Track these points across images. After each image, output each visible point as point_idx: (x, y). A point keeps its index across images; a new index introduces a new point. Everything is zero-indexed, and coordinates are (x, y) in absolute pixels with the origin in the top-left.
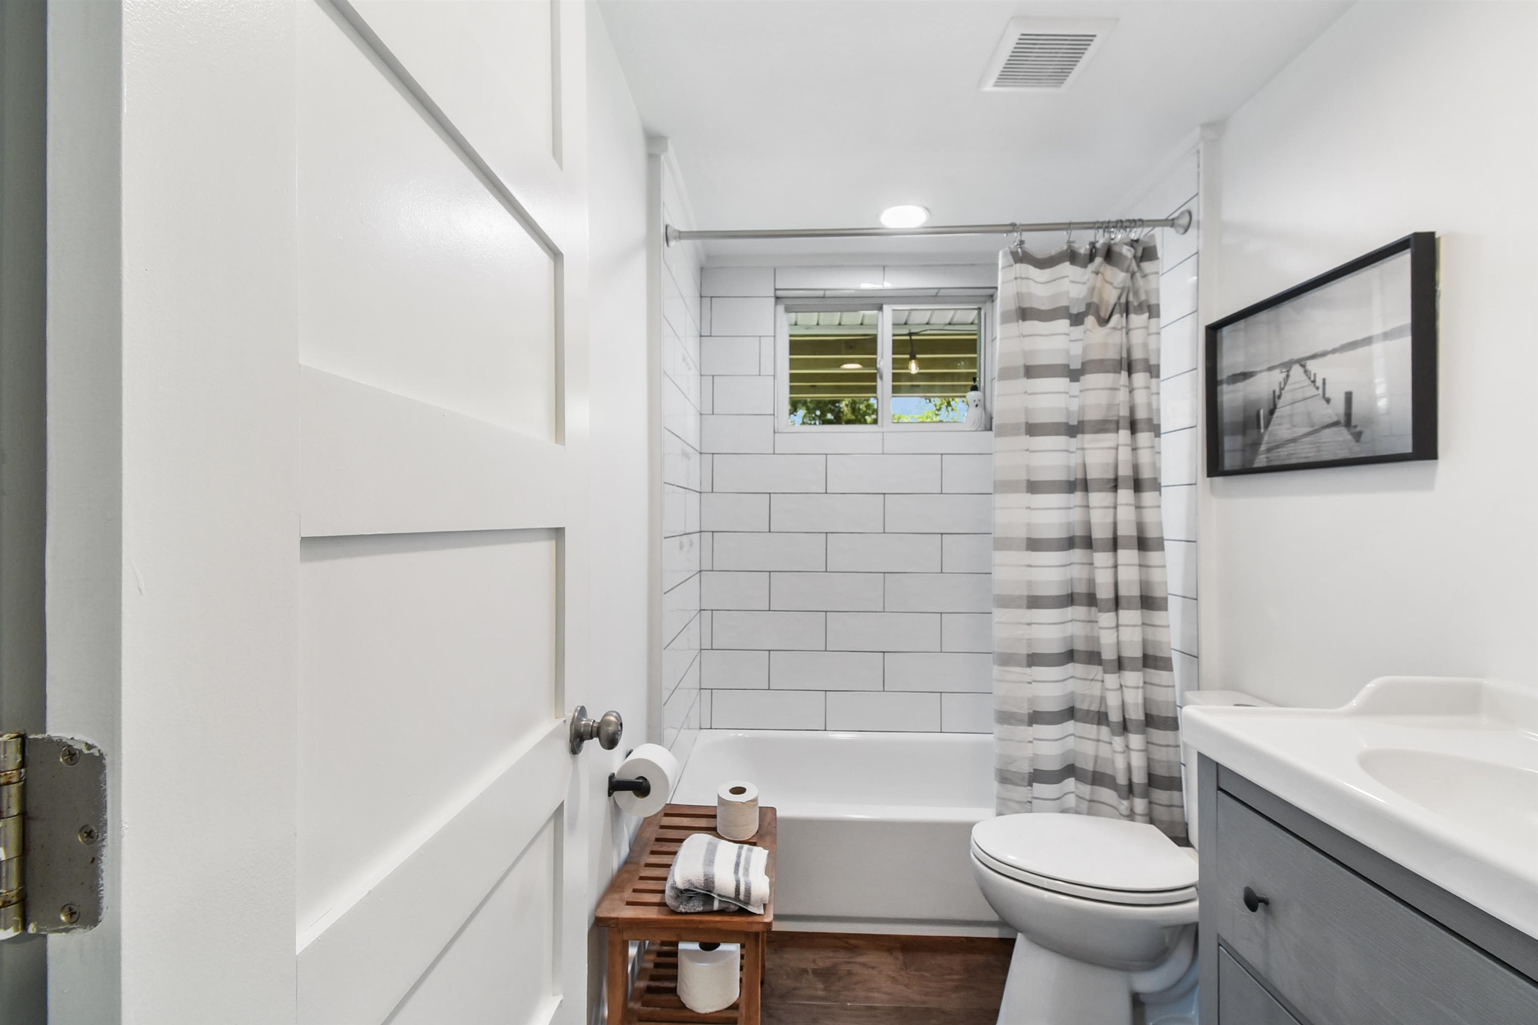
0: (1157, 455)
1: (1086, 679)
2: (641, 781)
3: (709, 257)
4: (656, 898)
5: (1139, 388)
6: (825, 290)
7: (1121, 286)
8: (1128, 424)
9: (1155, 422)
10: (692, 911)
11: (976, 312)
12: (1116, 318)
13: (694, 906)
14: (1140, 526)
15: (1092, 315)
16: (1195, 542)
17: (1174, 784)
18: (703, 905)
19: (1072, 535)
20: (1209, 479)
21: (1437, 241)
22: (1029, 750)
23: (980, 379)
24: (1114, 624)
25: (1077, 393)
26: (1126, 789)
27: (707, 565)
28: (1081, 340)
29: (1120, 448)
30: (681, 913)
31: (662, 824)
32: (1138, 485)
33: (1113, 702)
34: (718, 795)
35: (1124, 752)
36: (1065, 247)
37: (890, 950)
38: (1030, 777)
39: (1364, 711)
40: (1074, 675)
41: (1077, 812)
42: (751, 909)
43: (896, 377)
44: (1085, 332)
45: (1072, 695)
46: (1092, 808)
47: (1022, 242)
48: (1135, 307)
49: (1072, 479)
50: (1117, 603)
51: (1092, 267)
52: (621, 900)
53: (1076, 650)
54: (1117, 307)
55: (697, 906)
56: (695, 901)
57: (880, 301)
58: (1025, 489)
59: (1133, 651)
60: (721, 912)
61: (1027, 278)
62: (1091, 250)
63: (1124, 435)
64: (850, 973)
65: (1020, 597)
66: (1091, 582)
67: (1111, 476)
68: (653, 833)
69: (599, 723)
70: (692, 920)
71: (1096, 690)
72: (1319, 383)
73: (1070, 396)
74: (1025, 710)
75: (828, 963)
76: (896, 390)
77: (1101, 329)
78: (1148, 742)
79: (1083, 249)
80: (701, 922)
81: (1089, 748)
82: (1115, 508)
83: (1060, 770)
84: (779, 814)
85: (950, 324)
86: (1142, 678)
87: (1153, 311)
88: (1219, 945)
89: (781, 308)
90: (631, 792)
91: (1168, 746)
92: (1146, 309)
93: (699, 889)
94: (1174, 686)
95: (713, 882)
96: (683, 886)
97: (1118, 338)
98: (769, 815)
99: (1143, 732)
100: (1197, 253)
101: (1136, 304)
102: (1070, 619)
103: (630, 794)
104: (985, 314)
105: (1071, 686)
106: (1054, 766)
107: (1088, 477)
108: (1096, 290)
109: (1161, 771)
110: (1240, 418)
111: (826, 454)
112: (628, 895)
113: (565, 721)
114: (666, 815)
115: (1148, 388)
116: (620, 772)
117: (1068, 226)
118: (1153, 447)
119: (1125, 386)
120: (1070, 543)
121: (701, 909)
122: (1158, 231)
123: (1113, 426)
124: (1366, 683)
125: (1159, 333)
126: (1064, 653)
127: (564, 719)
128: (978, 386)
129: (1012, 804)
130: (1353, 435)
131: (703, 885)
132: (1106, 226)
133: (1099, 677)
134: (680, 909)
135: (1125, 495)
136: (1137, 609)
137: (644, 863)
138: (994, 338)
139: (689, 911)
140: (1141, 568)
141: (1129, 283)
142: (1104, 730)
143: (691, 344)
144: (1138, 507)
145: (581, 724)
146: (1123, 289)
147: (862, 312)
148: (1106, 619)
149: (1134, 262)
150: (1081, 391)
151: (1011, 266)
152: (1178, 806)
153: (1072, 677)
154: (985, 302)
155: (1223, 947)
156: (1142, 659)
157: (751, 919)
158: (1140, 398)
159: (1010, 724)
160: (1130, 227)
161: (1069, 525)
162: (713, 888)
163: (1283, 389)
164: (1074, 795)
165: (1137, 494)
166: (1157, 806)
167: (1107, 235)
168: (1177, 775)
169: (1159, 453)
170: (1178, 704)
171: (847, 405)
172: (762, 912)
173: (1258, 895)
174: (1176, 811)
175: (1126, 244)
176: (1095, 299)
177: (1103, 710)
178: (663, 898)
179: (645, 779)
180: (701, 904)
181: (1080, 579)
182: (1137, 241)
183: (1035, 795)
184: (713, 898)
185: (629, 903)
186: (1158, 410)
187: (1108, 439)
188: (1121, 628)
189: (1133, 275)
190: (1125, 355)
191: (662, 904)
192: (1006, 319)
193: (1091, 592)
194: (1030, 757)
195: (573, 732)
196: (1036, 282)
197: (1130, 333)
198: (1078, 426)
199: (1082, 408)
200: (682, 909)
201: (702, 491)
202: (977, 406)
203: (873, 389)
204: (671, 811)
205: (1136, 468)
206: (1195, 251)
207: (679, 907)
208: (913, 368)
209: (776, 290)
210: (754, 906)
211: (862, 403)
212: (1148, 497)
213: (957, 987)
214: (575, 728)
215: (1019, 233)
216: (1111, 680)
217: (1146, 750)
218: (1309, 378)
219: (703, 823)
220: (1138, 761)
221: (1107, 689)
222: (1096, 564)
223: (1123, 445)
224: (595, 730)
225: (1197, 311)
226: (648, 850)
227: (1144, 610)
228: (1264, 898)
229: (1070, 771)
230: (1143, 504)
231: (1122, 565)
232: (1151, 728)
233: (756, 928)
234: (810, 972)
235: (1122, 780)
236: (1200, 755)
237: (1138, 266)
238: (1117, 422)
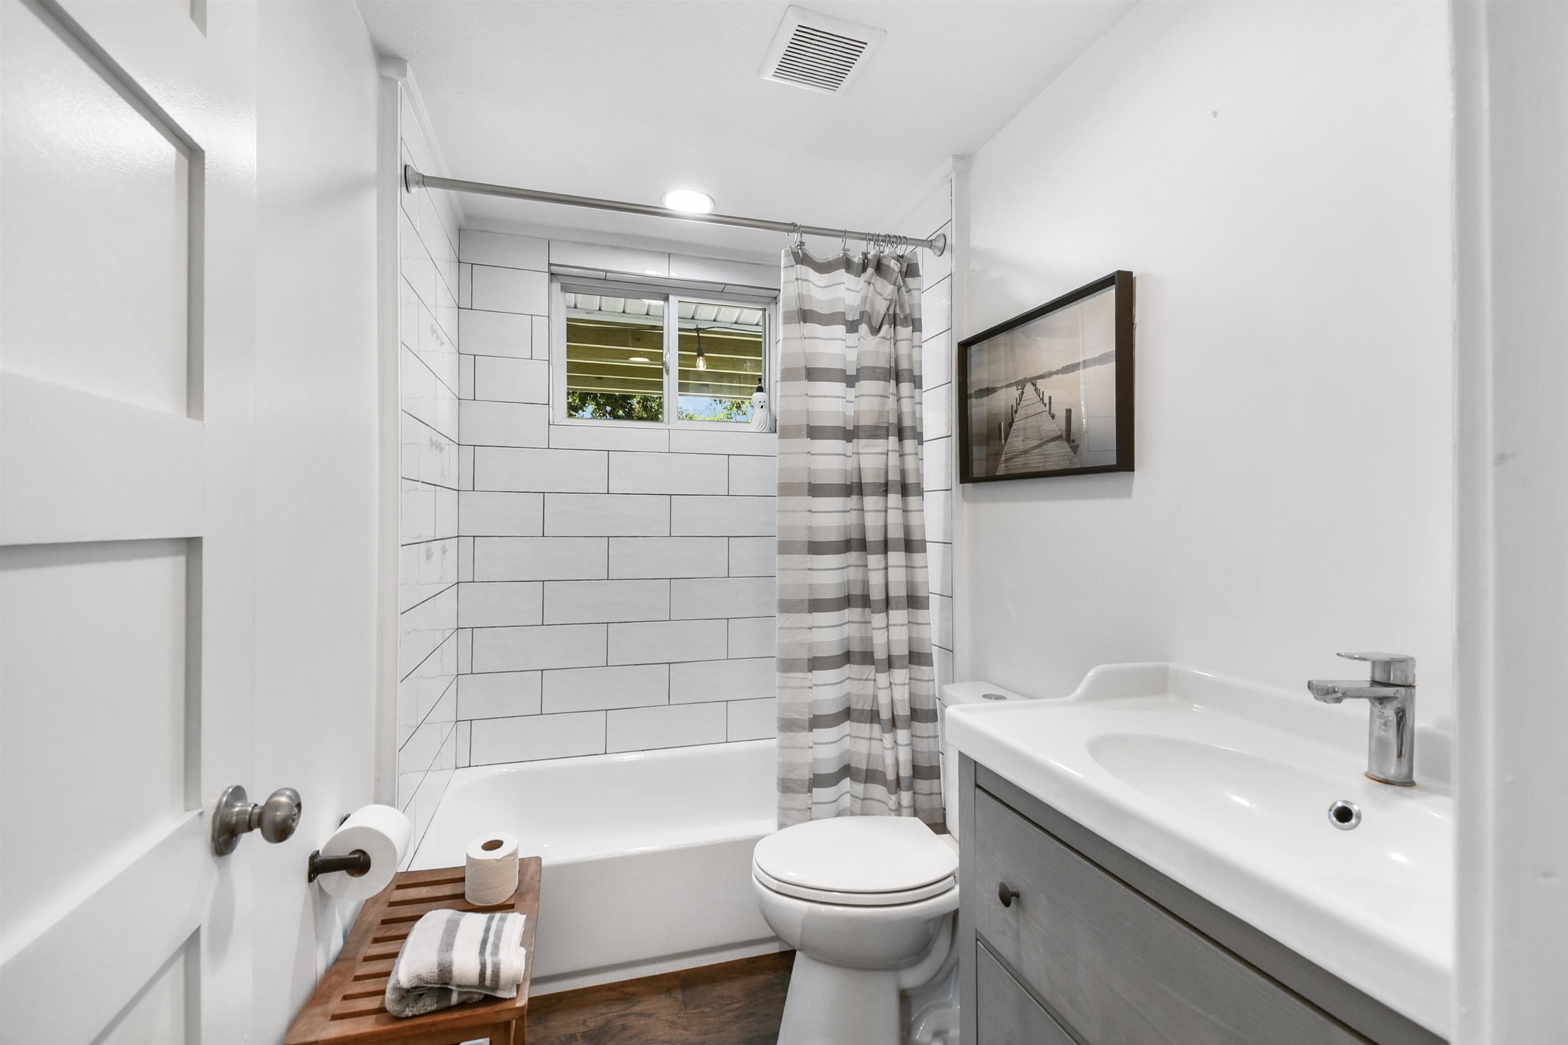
0: (921, 461)
1: (861, 680)
2: (357, 856)
3: (468, 217)
4: (372, 1003)
5: (904, 397)
6: (606, 271)
7: (889, 298)
8: (896, 431)
9: (919, 430)
10: (422, 1012)
11: (761, 313)
12: (885, 327)
13: (425, 1005)
14: (907, 529)
15: (865, 323)
16: (951, 543)
17: (933, 773)
18: (437, 1002)
19: (848, 538)
20: (961, 485)
21: (1134, 279)
22: (809, 756)
23: (765, 380)
24: (884, 625)
25: (853, 399)
26: (894, 784)
27: (466, 576)
28: (856, 347)
29: (889, 453)
30: (407, 1018)
31: (393, 900)
32: (905, 490)
33: (884, 699)
34: (467, 855)
35: (893, 748)
36: (841, 255)
37: (668, 990)
38: (810, 783)
39: (1087, 698)
40: (851, 676)
41: (852, 814)
42: (500, 994)
43: (683, 374)
44: (859, 339)
45: (848, 695)
46: (864, 808)
47: (802, 244)
48: (901, 319)
49: (849, 483)
50: (887, 604)
51: (864, 277)
52: (324, 1014)
53: (852, 651)
54: (887, 318)
55: (429, 1004)
56: (427, 999)
57: (666, 291)
58: (806, 492)
59: (901, 650)
60: (462, 1005)
61: (808, 281)
62: (864, 260)
63: (893, 440)
64: (624, 1028)
65: (802, 601)
66: (866, 583)
67: (883, 481)
68: (377, 915)
69: (262, 808)
70: (422, 1024)
71: (869, 689)
72: (1046, 400)
73: (847, 401)
74: (806, 716)
75: (600, 1021)
76: (683, 388)
77: (873, 337)
78: (912, 736)
79: (857, 259)
80: (434, 1024)
81: (862, 747)
82: (886, 511)
83: (835, 773)
84: (544, 863)
85: (736, 323)
86: (908, 675)
87: (916, 325)
88: (977, 940)
89: (556, 287)
90: (344, 872)
91: (929, 737)
92: (910, 322)
93: (431, 983)
94: (934, 680)
95: (450, 972)
96: (410, 984)
97: (887, 347)
98: (533, 868)
99: (909, 727)
100: (951, 274)
101: (902, 317)
102: (847, 621)
103: (342, 875)
104: (769, 315)
105: (847, 687)
106: (831, 768)
107: (863, 482)
108: (868, 300)
109: (923, 762)
110: (984, 430)
111: (608, 451)
112: (336, 1005)
113: (201, 814)
114: (399, 887)
115: (912, 397)
116: (327, 847)
117: (843, 234)
118: (917, 454)
119: (893, 394)
120: (846, 546)
121: (434, 1007)
122: (919, 250)
123: (884, 432)
124: (1087, 672)
125: (921, 347)
126: (842, 654)
127: (200, 811)
128: (763, 387)
129: (794, 813)
130: (1071, 447)
131: (436, 977)
132: (875, 238)
133: (872, 676)
134: (406, 1013)
135: (894, 499)
136: (904, 609)
137: (362, 957)
138: (777, 341)
139: (417, 1013)
140: (907, 568)
141: (896, 297)
142: (876, 727)
143: (446, 317)
144: (905, 511)
145: (232, 814)
146: (891, 300)
147: (647, 302)
148: (878, 619)
149: (900, 278)
150: (856, 397)
151: (793, 266)
152: (937, 794)
153: (849, 678)
154: (769, 304)
155: (981, 942)
156: (908, 656)
157: (499, 1007)
158: (906, 405)
159: (792, 731)
160: (896, 243)
161: (846, 528)
162: (451, 978)
163: (1019, 404)
164: (849, 795)
165: (903, 498)
166: (920, 796)
167: (877, 248)
168: (936, 765)
169: (922, 459)
170: (937, 696)
171: (638, 403)
172: (514, 994)
173: (1010, 890)
174: (936, 797)
175: (894, 258)
176: (868, 309)
177: (875, 708)
178: (383, 1002)
179: (364, 853)
180: (435, 1000)
181: (856, 581)
182: (902, 257)
183: (814, 801)
184: (451, 990)
185: (335, 1017)
186: (921, 419)
187: (879, 445)
188: (891, 628)
189: (899, 289)
190: (893, 365)
191: (382, 1010)
192: (788, 319)
193: (865, 593)
194: (811, 763)
195: (217, 826)
196: (815, 285)
197: (897, 343)
198: (853, 431)
199: (857, 413)
200: (408, 1012)
201: (460, 489)
202: (762, 407)
203: (660, 386)
204: (405, 881)
205: (903, 473)
206: (950, 273)
207: (403, 1011)
208: (701, 365)
209: (550, 265)
210: (504, 990)
211: (654, 401)
212: (913, 501)
213: (738, 1017)
214: (221, 819)
215: (799, 234)
216: (882, 679)
217: (911, 744)
218: (1039, 396)
219: (447, 890)
220: (904, 755)
221: (879, 688)
222: (869, 567)
223: (893, 451)
224: (255, 817)
225: (951, 328)
226: (371, 937)
227: (910, 609)
228: (1015, 892)
229: (847, 771)
230: (909, 509)
231: (891, 566)
232: (916, 721)
233: (504, 1017)
234: (579, 1037)
235: (891, 776)
236: (961, 754)
237: (904, 281)
238: (887, 429)
